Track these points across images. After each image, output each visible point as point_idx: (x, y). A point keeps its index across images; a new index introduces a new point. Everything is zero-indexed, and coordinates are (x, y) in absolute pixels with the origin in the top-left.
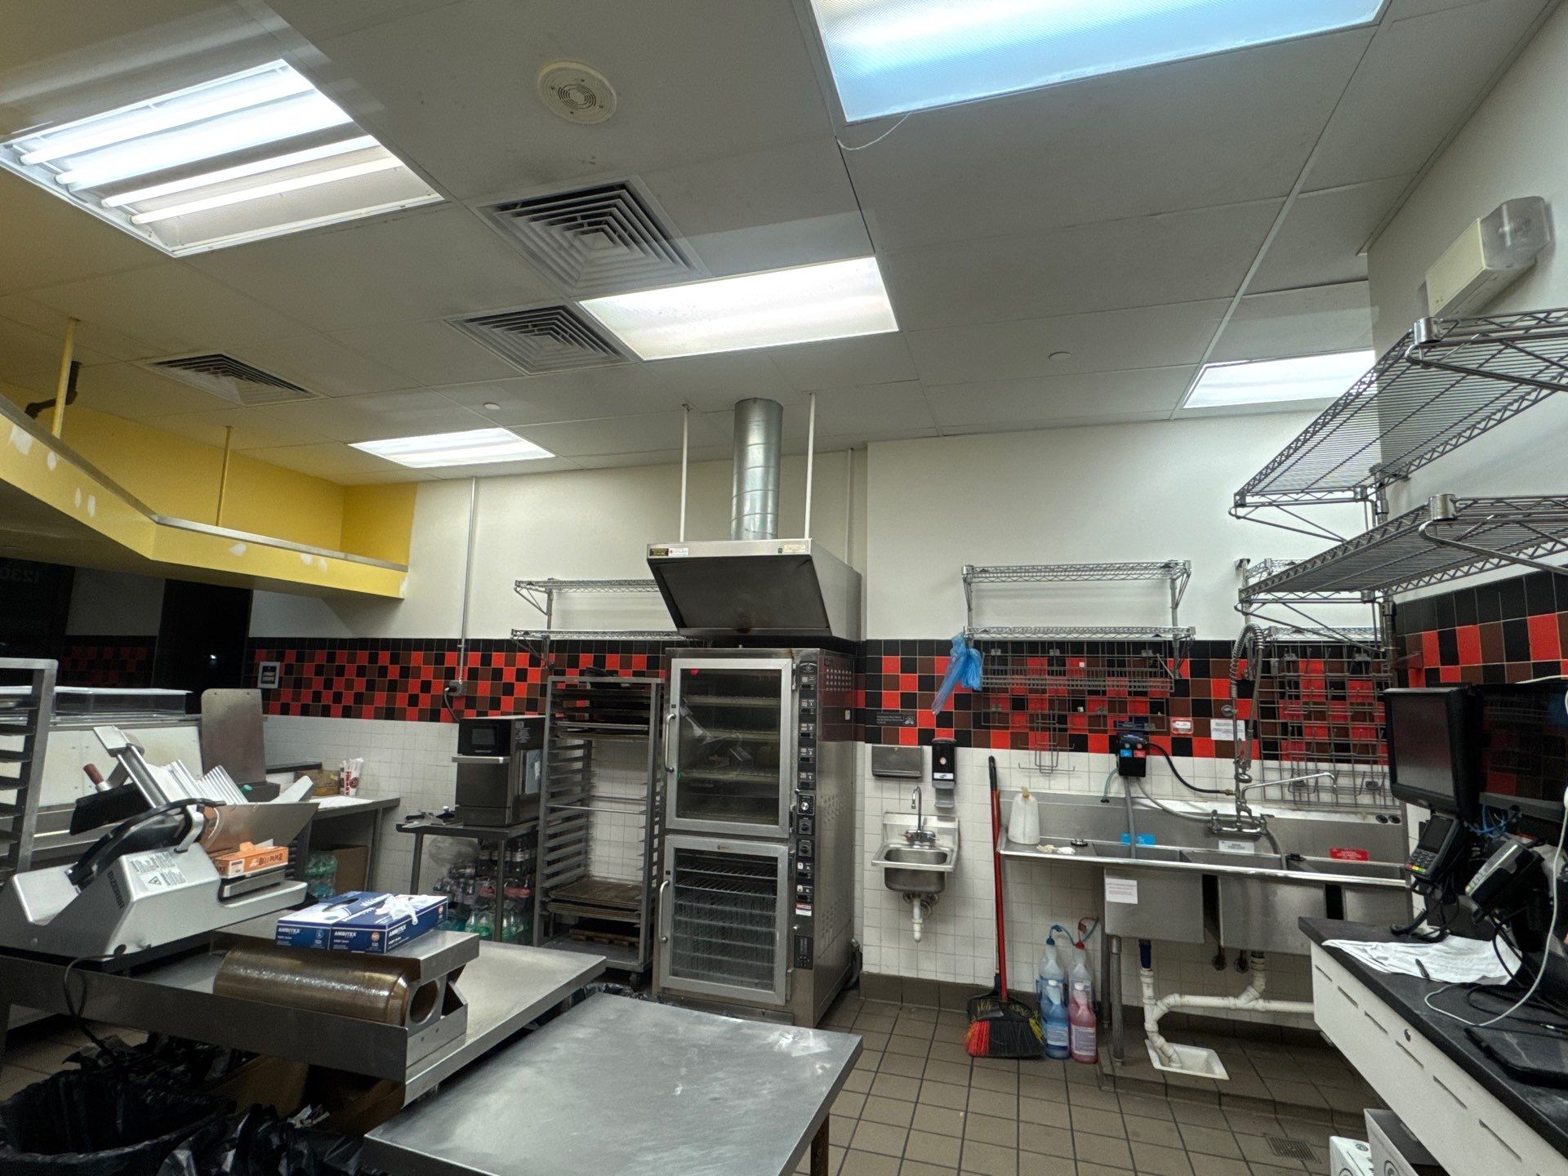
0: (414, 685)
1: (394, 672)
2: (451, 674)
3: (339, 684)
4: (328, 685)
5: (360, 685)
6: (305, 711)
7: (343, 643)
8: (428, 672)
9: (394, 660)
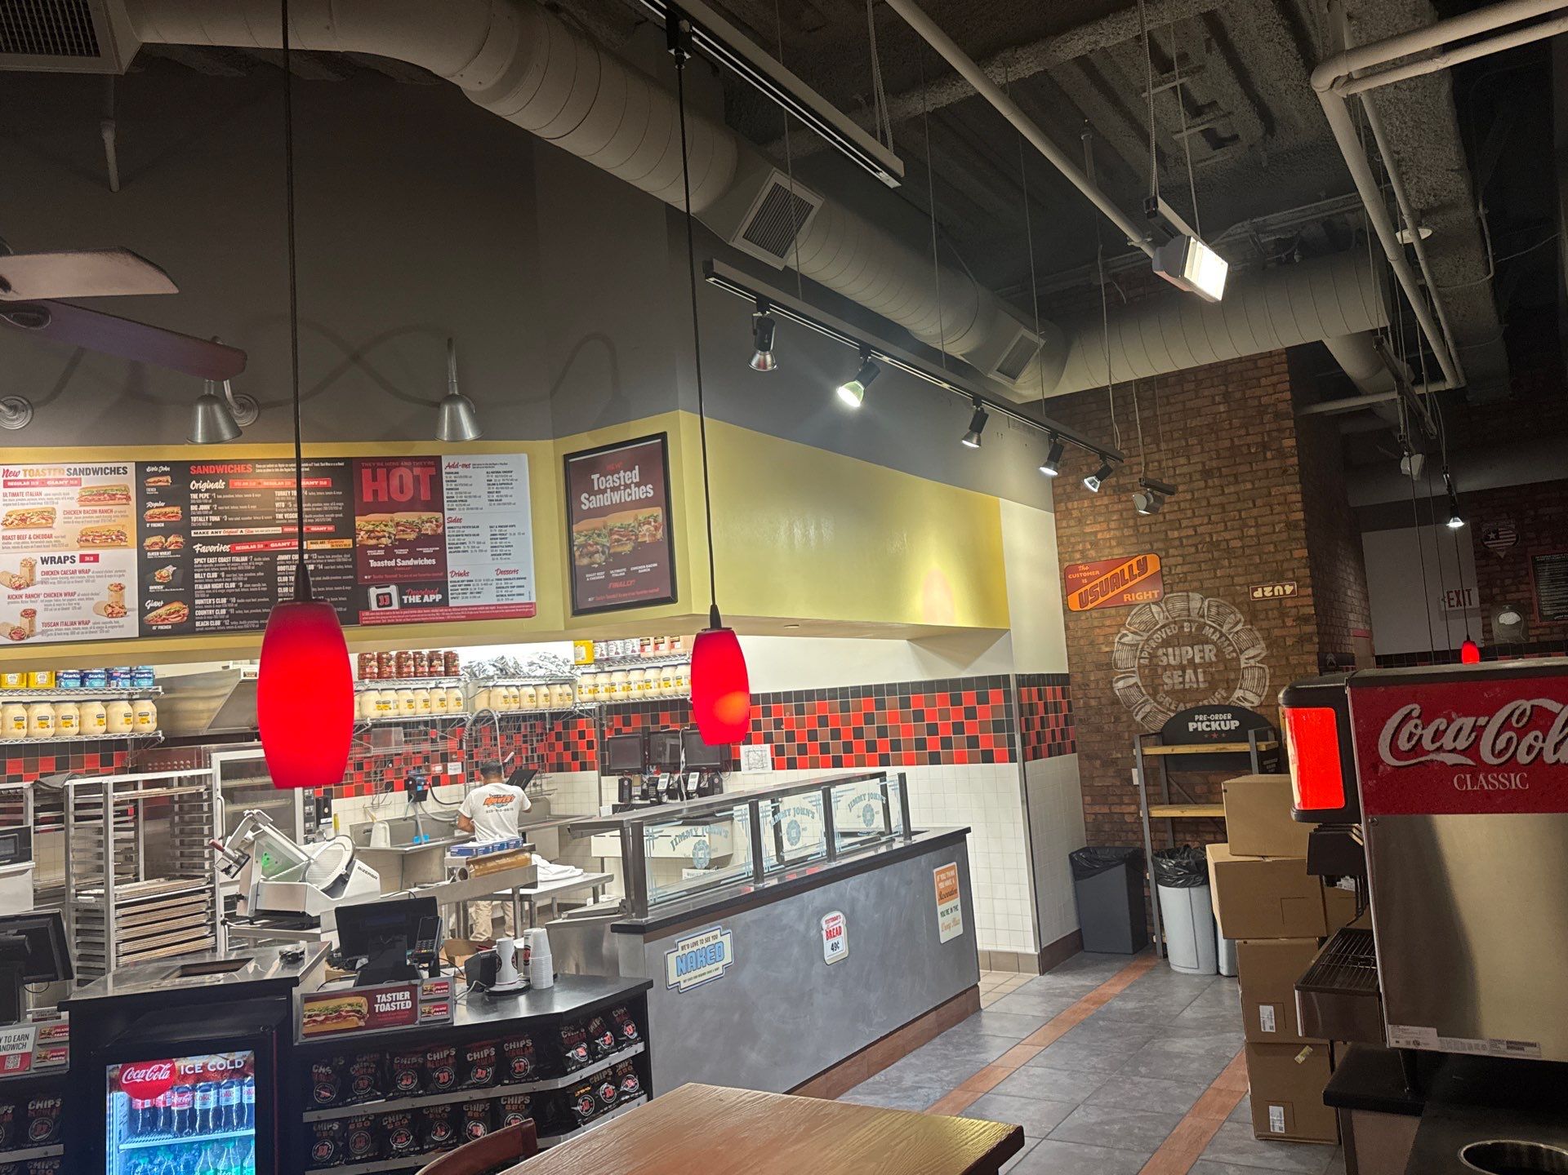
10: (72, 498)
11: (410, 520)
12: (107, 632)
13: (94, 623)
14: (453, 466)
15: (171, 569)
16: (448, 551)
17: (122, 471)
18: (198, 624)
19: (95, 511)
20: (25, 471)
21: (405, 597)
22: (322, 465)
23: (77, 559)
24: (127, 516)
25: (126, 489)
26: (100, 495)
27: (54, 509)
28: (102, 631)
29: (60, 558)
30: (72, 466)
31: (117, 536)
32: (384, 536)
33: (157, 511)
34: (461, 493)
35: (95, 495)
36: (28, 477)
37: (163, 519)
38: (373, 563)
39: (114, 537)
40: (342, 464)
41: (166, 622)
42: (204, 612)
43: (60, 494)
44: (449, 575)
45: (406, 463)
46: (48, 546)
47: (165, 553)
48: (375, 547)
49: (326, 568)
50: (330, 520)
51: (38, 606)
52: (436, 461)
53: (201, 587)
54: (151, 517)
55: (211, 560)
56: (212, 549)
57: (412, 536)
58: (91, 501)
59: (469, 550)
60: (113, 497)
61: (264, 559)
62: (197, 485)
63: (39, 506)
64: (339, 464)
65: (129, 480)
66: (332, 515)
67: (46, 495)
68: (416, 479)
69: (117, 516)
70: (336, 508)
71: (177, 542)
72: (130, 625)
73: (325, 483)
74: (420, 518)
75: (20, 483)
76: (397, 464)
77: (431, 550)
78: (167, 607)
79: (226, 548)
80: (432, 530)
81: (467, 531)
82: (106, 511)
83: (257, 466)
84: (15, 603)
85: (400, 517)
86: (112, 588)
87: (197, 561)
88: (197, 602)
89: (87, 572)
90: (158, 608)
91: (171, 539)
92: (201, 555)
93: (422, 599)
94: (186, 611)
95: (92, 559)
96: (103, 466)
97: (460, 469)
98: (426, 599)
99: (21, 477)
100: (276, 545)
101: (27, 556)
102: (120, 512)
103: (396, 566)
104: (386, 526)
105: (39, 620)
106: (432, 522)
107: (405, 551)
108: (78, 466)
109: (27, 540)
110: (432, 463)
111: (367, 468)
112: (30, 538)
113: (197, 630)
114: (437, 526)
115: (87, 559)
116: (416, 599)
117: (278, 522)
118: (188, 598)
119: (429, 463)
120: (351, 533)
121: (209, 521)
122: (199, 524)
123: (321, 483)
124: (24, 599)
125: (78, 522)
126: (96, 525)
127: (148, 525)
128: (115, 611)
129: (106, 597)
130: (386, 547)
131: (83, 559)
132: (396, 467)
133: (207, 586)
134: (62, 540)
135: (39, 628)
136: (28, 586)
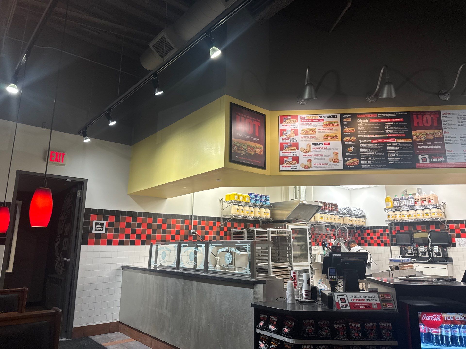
0: (173, 232)
2: (187, 228)
3: (139, 231)
6: (121, 243)
8: (178, 227)
9: (164, 222)
10: (321, 125)
11: (431, 132)
12: (334, 167)
13: (329, 164)
14: (445, 114)
15: (352, 148)
16: (445, 143)
17: (336, 117)
18: (362, 166)
19: (328, 129)
20: (307, 117)
21: (431, 159)
22: (400, 114)
23: (323, 144)
24: (338, 131)
25: (337, 122)
26: (330, 124)
27: (316, 128)
28: (332, 167)
29: (318, 144)
30: (321, 115)
31: (335, 137)
32: (422, 138)
33: (347, 129)
34: (448, 123)
35: (328, 124)
36: (308, 119)
37: (349, 132)
38: (419, 147)
39: (334, 137)
40: (407, 114)
41: (352, 165)
42: (364, 162)
43: (317, 124)
44: (446, 151)
45: (428, 113)
46: (314, 140)
47: (350, 143)
48: (420, 142)
49: (403, 148)
50: (403, 132)
51: (312, 158)
52: (439, 112)
53: (362, 154)
54: (345, 131)
55: (365, 145)
56: (365, 141)
57: (432, 138)
58: (326, 126)
59: (453, 143)
60: (333, 125)
61: (383, 145)
62: (359, 121)
63: (312, 128)
64: (406, 114)
65: (338, 119)
66: (404, 131)
67: (313, 124)
68: (432, 119)
69: (335, 131)
70: (406, 128)
71: (354, 139)
72: (340, 165)
73: (401, 120)
74: (434, 132)
75: (306, 121)
76: (425, 113)
77: (439, 143)
78: (352, 160)
79: (370, 141)
80: (439, 136)
81: (452, 136)
82: (331, 129)
83: (379, 115)
84: (305, 157)
85: (428, 131)
86: (334, 153)
87: (361, 145)
88: (362, 158)
89: (326, 148)
90: (349, 160)
91: (352, 138)
92: (362, 143)
93: (437, 159)
94: (358, 161)
95: (328, 144)
96: (330, 115)
97: (447, 115)
98: (439, 160)
99: (306, 119)
100: (386, 140)
101: (308, 143)
102: (336, 129)
103: (427, 148)
104: (423, 134)
105: (313, 163)
106: (438, 133)
107: (430, 143)
108: (322, 115)
109: (308, 138)
110: (437, 113)
111: (415, 115)
112: (309, 137)
113: (362, 168)
114: (441, 134)
115: (326, 144)
116: (435, 160)
117: (386, 133)
118: (358, 157)
119: (436, 113)
120: (411, 136)
121: (364, 132)
122: (361, 133)
123: (400, 120)
124: (308, 156)
125: (323, 133)
126: (328, 133)
127: (345, 134)
128: (335, 161)
129: (332, 156)
130: (423, 141)
131: (325, 144)
132: (425, 114)
133: (364, 154)
134: (319, 138)
135: (313, 165)
136: (309, 152)
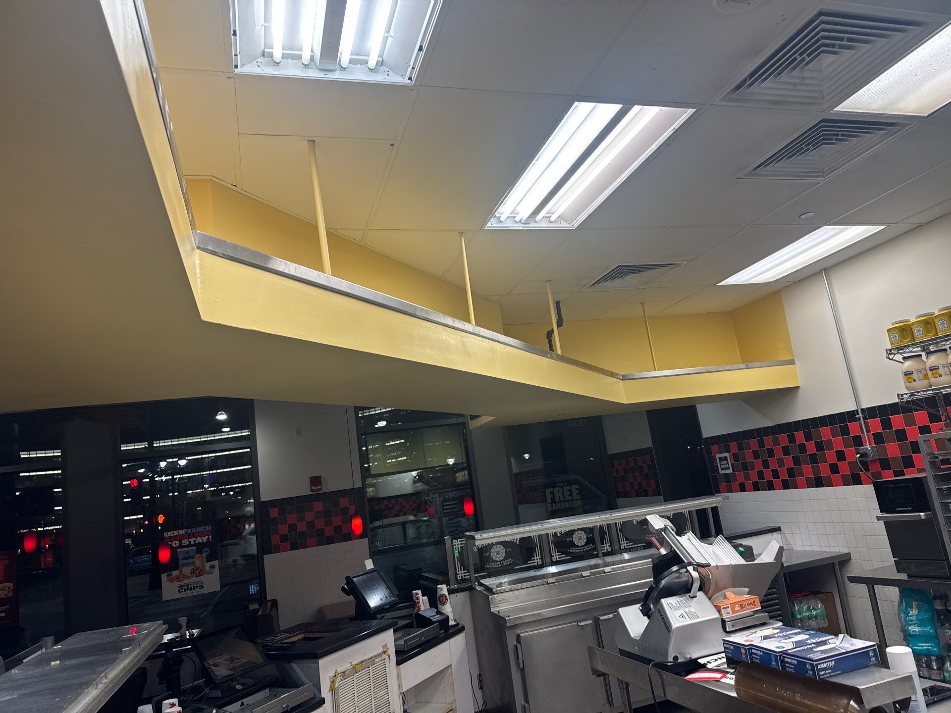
0: (830, 456)
1: (811, 448)
2: (858, 441)
3: (773, 463)
4: (766, 465)
5: (788, 461)
6: (756, 488)
7: (766, 431)
8: (838, 442)
9: (808, 437)
